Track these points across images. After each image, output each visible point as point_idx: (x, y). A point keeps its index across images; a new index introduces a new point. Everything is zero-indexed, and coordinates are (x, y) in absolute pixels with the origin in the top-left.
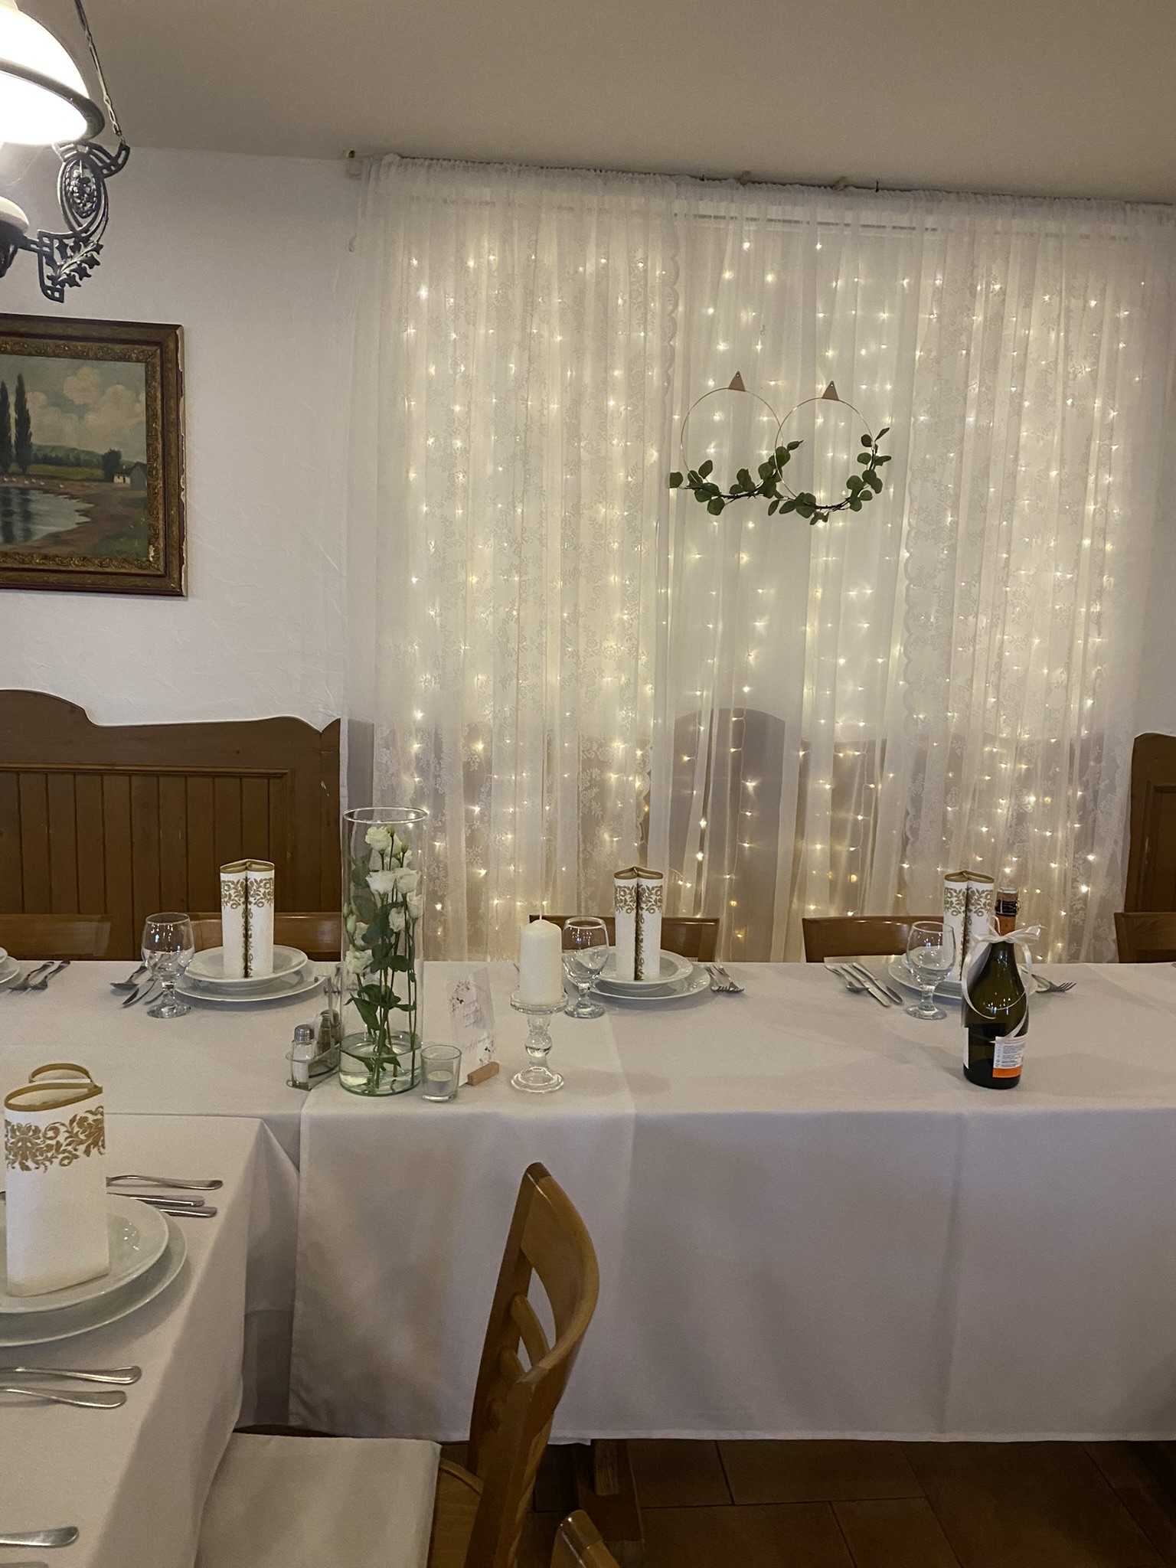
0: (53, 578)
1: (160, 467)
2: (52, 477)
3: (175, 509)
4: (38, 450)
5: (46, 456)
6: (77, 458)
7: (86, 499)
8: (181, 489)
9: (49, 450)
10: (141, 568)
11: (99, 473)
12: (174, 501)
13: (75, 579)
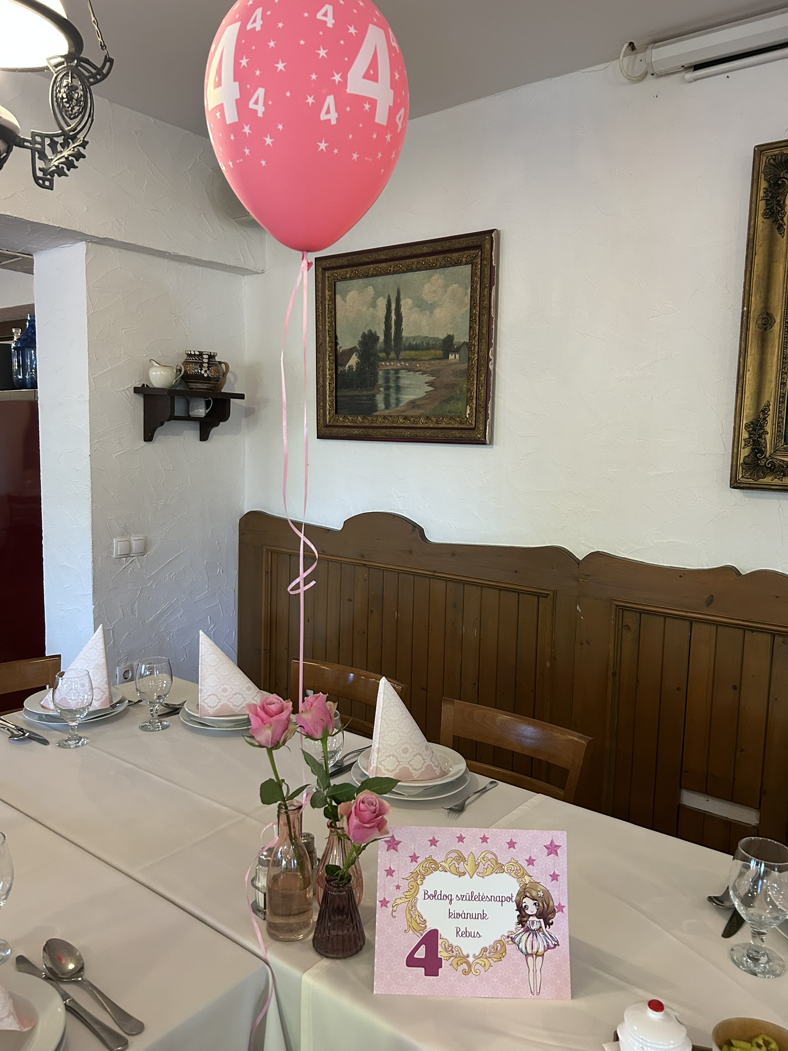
0: (408, 433)
1: (476, 343)
2: (413, 360)
3: (483, 376)
4: (406, 340)
5: (410, 344)
6: (428, 344)
7: (432, 373)
8: (489, 360)
9: (412, 339)
10: (461, 423)
11: (440, 353)
12: (483, 370)
13: (420, 433)
